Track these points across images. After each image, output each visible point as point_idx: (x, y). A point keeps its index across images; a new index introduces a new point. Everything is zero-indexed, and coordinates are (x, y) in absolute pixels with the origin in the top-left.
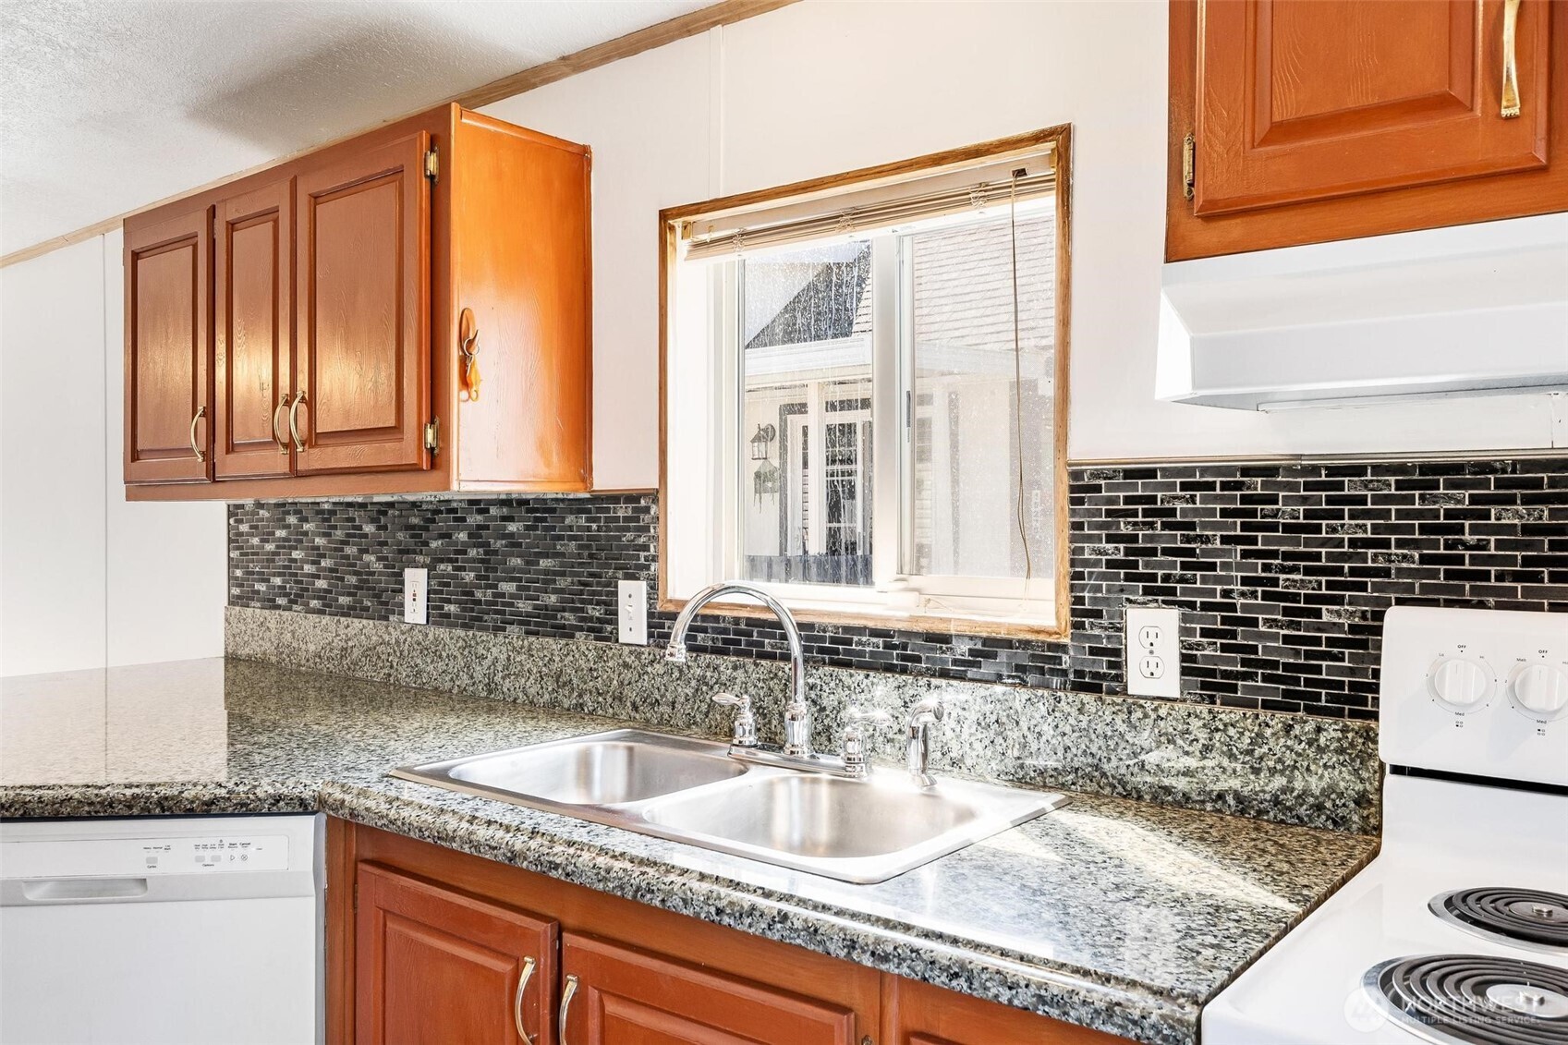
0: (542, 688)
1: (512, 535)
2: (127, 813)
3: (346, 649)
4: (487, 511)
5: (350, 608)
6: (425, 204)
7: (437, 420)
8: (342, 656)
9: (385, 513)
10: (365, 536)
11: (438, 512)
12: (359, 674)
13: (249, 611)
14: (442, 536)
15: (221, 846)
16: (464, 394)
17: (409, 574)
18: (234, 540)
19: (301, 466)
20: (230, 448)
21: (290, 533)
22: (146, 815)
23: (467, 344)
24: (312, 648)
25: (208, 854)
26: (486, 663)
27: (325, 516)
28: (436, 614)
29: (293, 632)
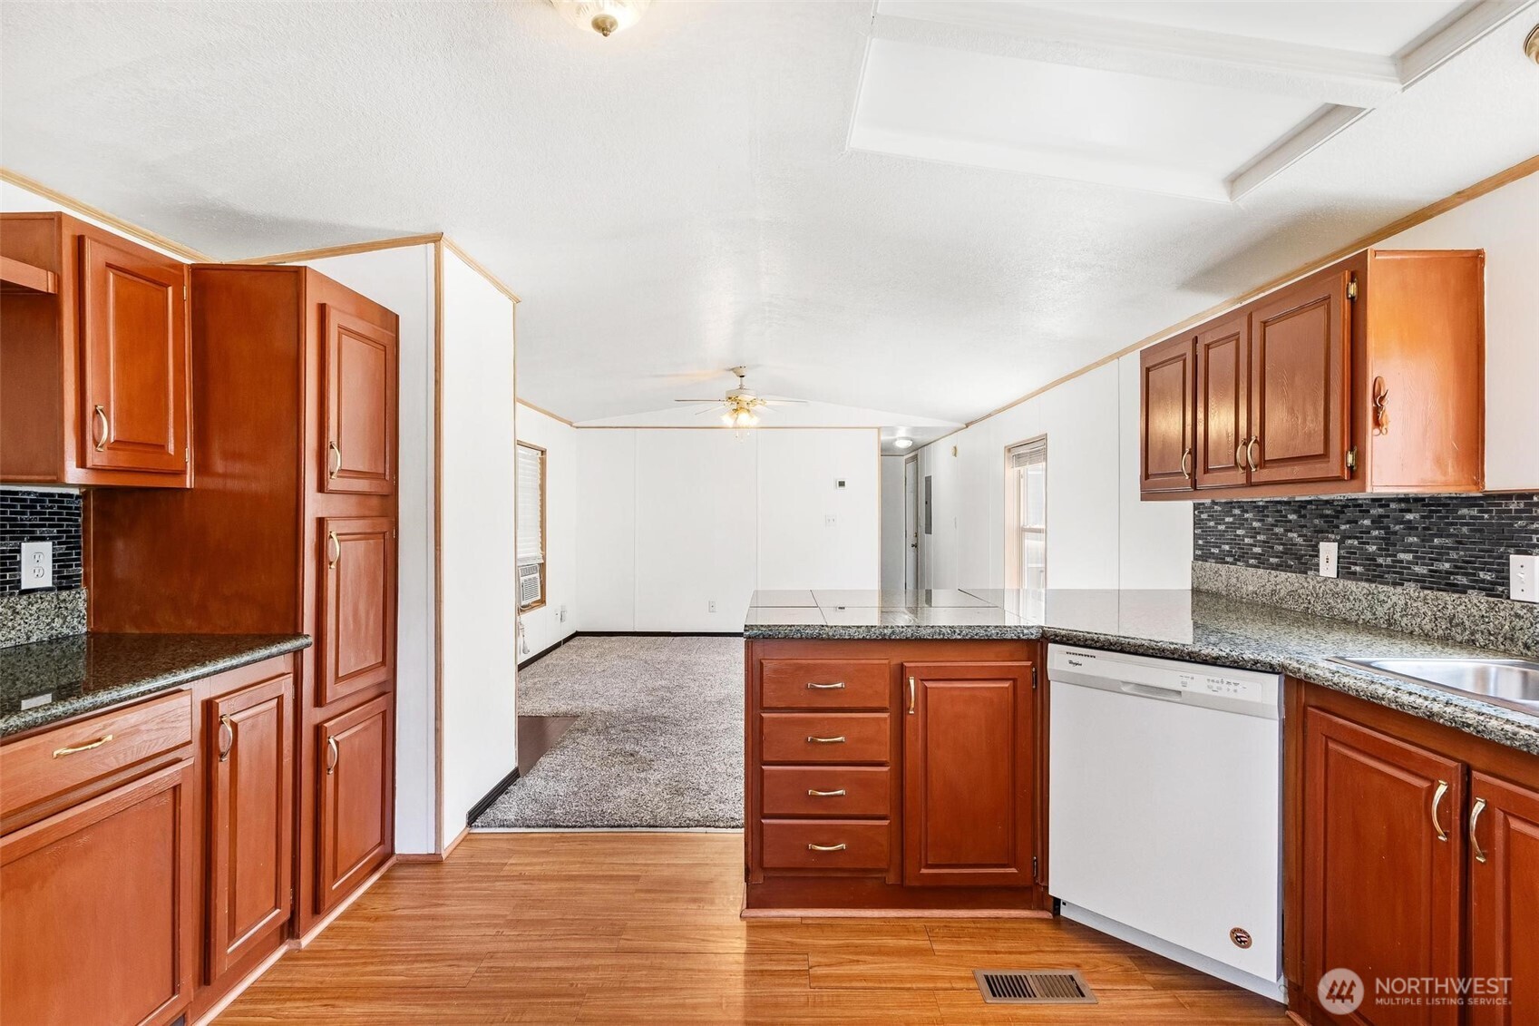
0: (1436, 626)
1: (1410, 521)
2: (1171, 656)
3: (1275, 591)
4: (1388, 506)
5: (1277, 565)
6: (1347, 316)
7: (1356, 448)
8: (1272, 595)
9: (1305, 508)
10: (1290, 521)
11: (1347, 506)
12: (1285, 606)
13: (1208, 564)
14: (1348, 522)
15: (1222, 682)
16: (1377, 431)
17: (1323, 546)
18: (1198, 523)
19: (1254, 480)
20: (1206, 471)
21: (1235, 520)
22: (1181, 659)
23: (1379, 399)
24: (1251, 588)
25: (1215, 686)
26: (1386, 606)
27: (1261, 510)
28: (1344, 571)
29: (1237, 578)
